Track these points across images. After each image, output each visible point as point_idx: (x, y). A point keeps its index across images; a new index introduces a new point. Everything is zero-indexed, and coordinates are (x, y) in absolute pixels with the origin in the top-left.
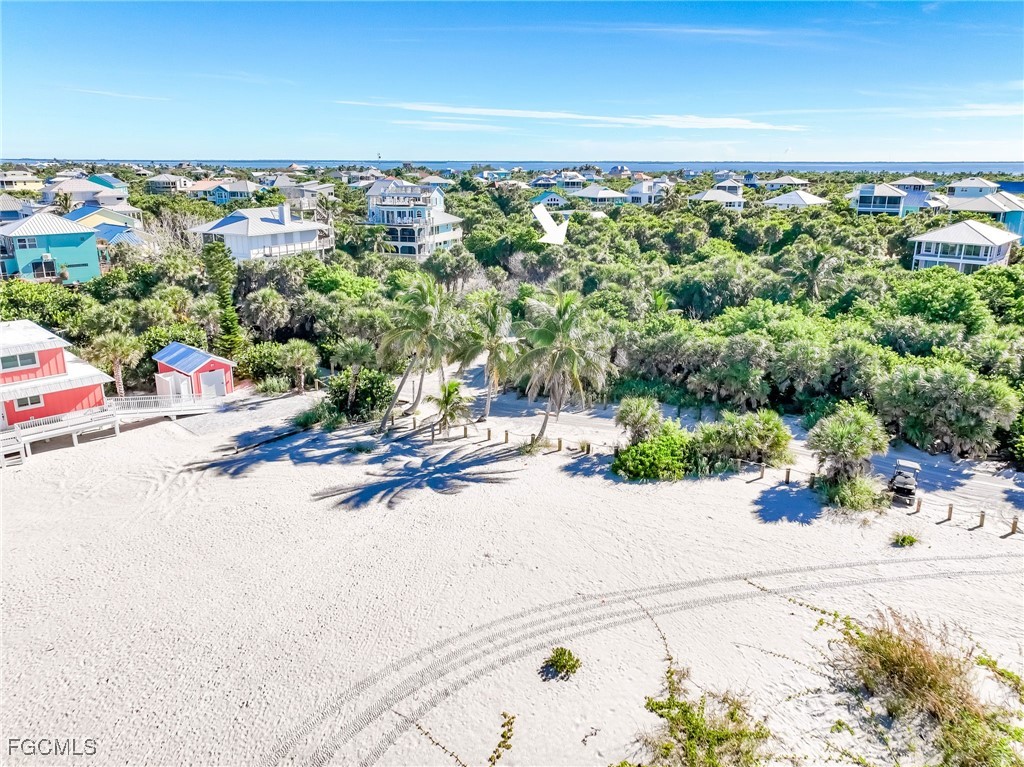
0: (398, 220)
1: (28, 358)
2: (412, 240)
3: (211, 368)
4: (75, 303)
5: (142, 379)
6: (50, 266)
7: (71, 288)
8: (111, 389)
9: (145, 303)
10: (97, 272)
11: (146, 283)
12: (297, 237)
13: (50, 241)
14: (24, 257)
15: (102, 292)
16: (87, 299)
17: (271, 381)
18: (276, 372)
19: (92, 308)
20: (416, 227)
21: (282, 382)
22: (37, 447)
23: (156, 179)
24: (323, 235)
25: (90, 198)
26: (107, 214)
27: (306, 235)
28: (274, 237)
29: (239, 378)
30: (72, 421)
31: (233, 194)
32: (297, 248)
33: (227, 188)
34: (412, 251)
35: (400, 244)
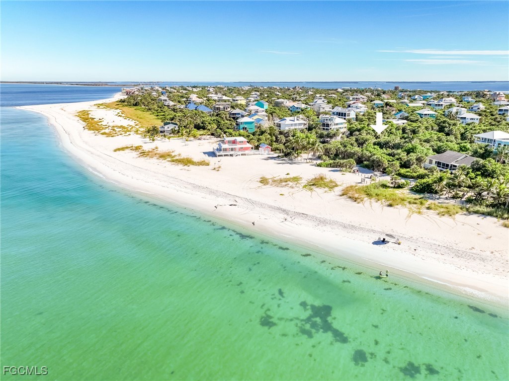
0: (326, 121)
1: (242, 142)
2: (328, 127)
3: (267, 147)
4: (249, 136)
5: (257, 148)
6: (246, 128)
7: (249, 133)
8: (252, 148)
9: (260, 136)
10: (254, 130)
11: (262, 133)
12: (298, 125)
13: (246, 123)
14: (241, 126)
15: (254, 134)
16: (251, 135)
17: (277, 151)
18: (278, 150)
19: (252, 136)
20: (330, 123)
21: (279, 151)
22: (242, 155)
23: (277, 100)
24: (305, 124)
25: (256, 111)
26: (259, 116)
27: (300, 124)
28: (292, 124)
29: (272, 150)
30: (246, 152)
31: (297, 108)
32: (293, 128)
33: (296, 106)
34: (328, 130)
35: (325, 128)
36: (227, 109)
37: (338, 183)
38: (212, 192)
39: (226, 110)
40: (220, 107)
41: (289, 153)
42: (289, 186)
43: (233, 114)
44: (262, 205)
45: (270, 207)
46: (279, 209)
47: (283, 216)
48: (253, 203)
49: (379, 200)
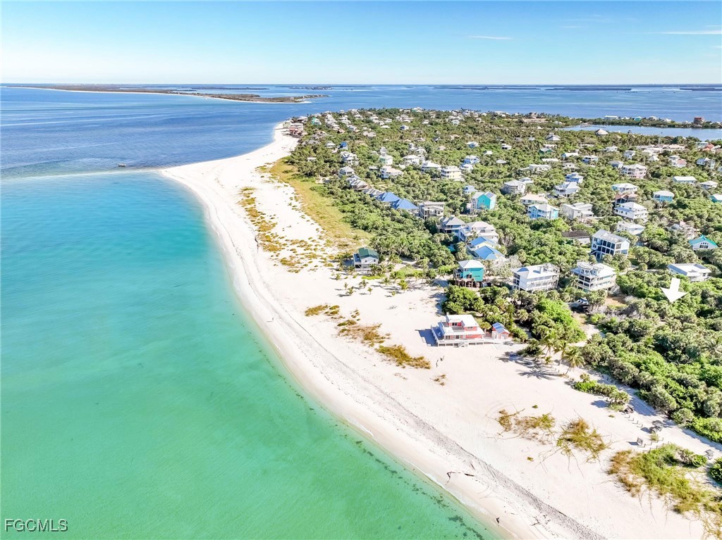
0: (585, 273)
1: (472, 328)
2: (589, 282)
3: (504, 331)
6: (470, 276)
12: (544, 278)
14: (465, 273)
17: (517, 339)
18: (518, 336)
21: (519, 340)
22: (470, 344)
24: (554, 276)
26: (487, 242)
27: (548, 277)
28: (536, 278)
29: (510, 335)
31: (540, 211)
33: (537, 207)
34: (588, 285)
35: (584, 282)
36: (439, 213)
37: (606, 442)
38: (441, 440)
39: (438, 215)
40: (430, 210)
41: (535, 351)
42: (539, 437)
43: (449, 226)
44: (506, 481)
45: (517, 487)
46: (528, 494)
47: (533, 511)
48: (495, 474)
49: (661, 494)
